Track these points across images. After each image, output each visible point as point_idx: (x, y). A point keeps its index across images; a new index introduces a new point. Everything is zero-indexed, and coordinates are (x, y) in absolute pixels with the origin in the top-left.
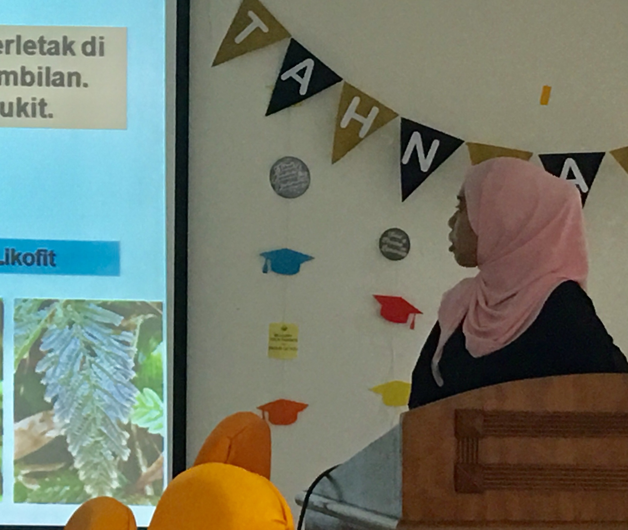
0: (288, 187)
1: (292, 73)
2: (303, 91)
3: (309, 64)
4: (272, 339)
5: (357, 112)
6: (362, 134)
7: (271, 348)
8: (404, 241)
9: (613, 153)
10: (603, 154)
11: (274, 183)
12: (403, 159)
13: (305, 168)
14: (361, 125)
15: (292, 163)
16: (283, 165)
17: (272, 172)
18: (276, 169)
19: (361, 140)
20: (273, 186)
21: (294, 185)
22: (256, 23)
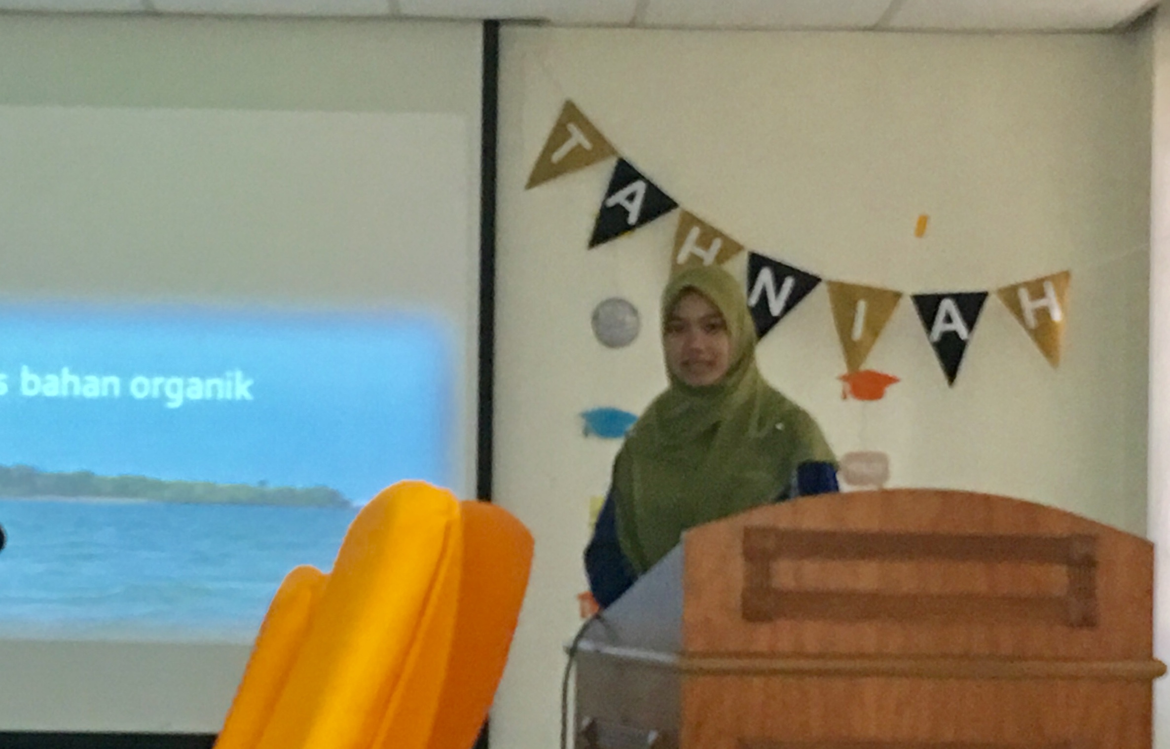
0: (613, 333)
1: (620, 197)
2: (632, 219)
3: (639, 187)
5: (696, 244)
9: (998, 292)
10: (986, 294)
11: (598, 329)
13: (634, 311)
14: (702, 259)
15: (619, 306)
16: (608, 308)
17: (595, 317)
18: (599, 313)
20: (596, 332)
21: (620, 332)
22: (578, 138)
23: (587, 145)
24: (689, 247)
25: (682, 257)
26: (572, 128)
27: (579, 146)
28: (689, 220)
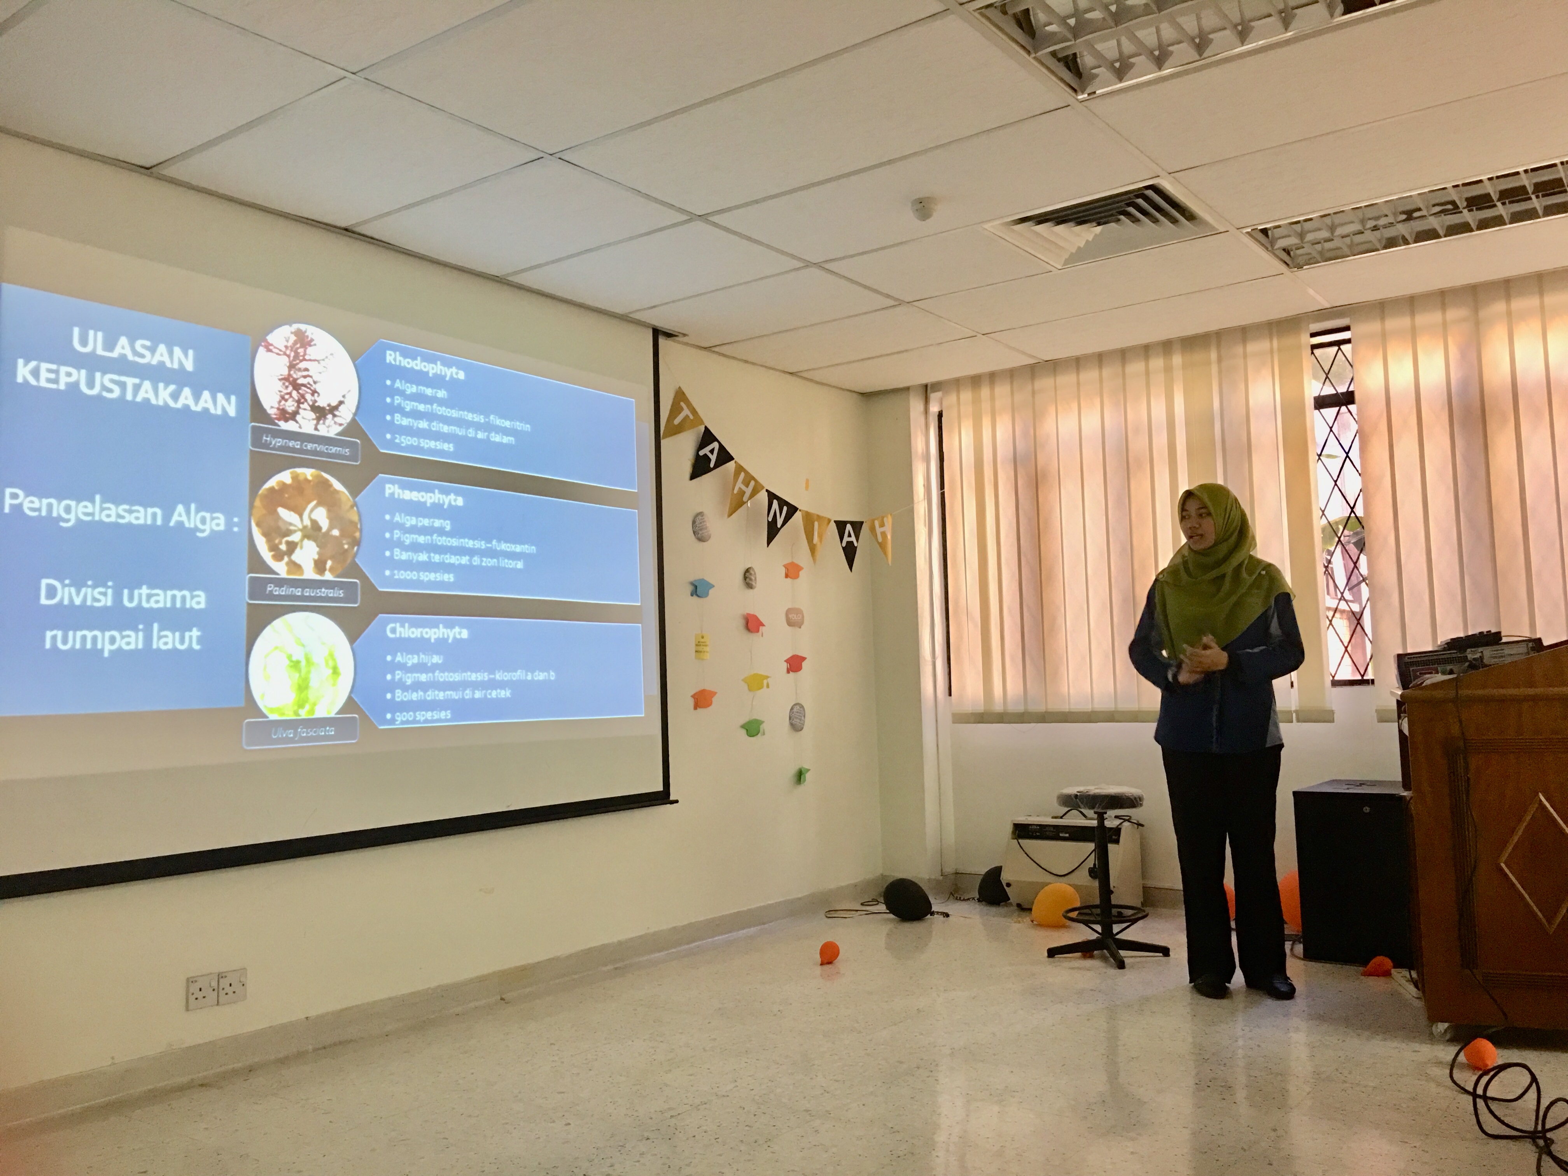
1: (705, 451)
2: (712, 465)
3: (715, 445)
4: (697, 645)
5: (742, 483)
7: (696, 651)
9: (867, 522)
10: (862, 523)
11: (694, 530)
12: (769, 518)
13: (709, 521)
14: (744, 493)
16: (698, 518)
17: (693, 522)
18: (695, 520)
19: (744, 503)
20: (694, 532)
21: (706, 532)
22: (686, 412)
23: (691, 417)
24: (739, 485)
25: (735, 492)
26: (682, 404)
27: (687, 416)
28: (740, 469)
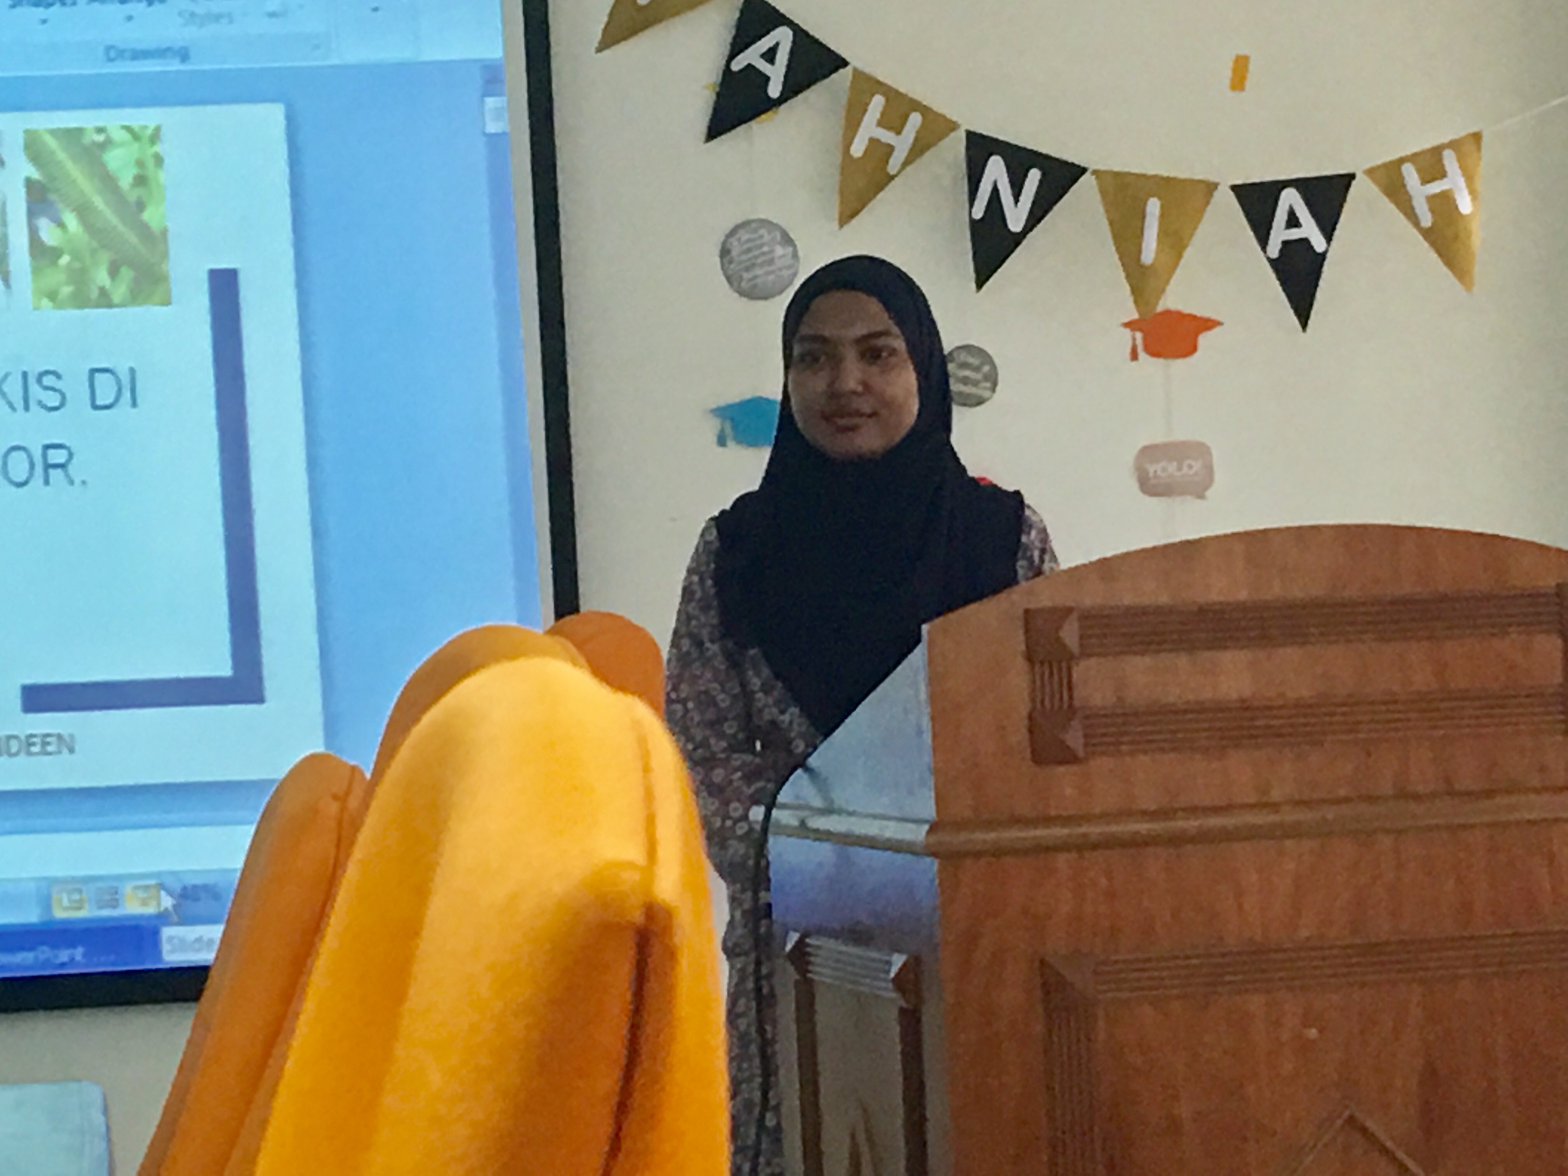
0: (756, 277)
1: (752, 56)
2: (774, 90)
3: (783, 36)
5: (880, 124)
6: (892, 168)
8: (986, 368)
9: (1370, 172)
10: (1352, 177)
11: (730, 272)
12: (974, 210)
13: (787, 240)
15: (762, 231)
16: (744, 235)
17: (724, 252)
18: (731, 244)
19: (892, 178)
21: (768, 273)
24: (869, 130)
28: (868, 87)
